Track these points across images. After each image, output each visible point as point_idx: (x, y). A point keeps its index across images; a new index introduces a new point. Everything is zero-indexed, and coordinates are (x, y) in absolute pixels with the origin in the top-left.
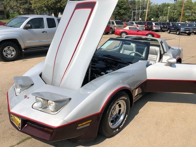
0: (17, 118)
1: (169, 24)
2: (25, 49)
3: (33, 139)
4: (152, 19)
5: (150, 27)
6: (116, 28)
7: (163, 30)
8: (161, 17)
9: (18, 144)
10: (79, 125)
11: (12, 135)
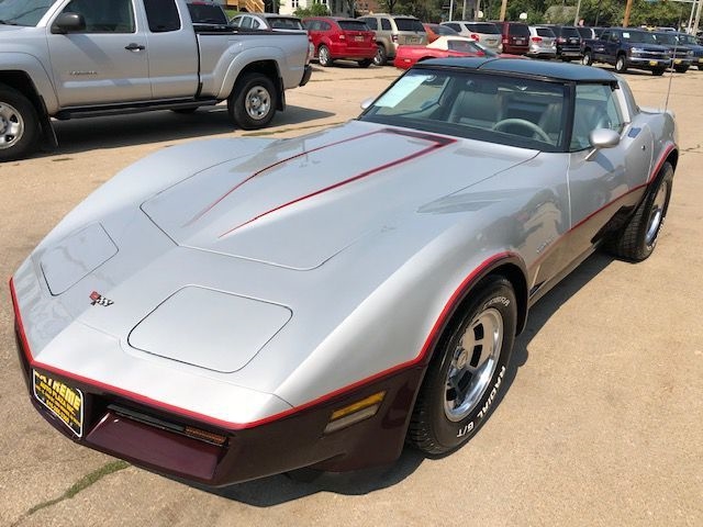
0: (63, 386)
1: (585, 33)
2: (59, 115)
3: (132, 469)
4: (523, 16)
5: (519, 43)
6: (396, 45)
7: (567, 54)
8: (552, 9)
9: (71, 493)
10: (337, 414)
11: (41, 454)
